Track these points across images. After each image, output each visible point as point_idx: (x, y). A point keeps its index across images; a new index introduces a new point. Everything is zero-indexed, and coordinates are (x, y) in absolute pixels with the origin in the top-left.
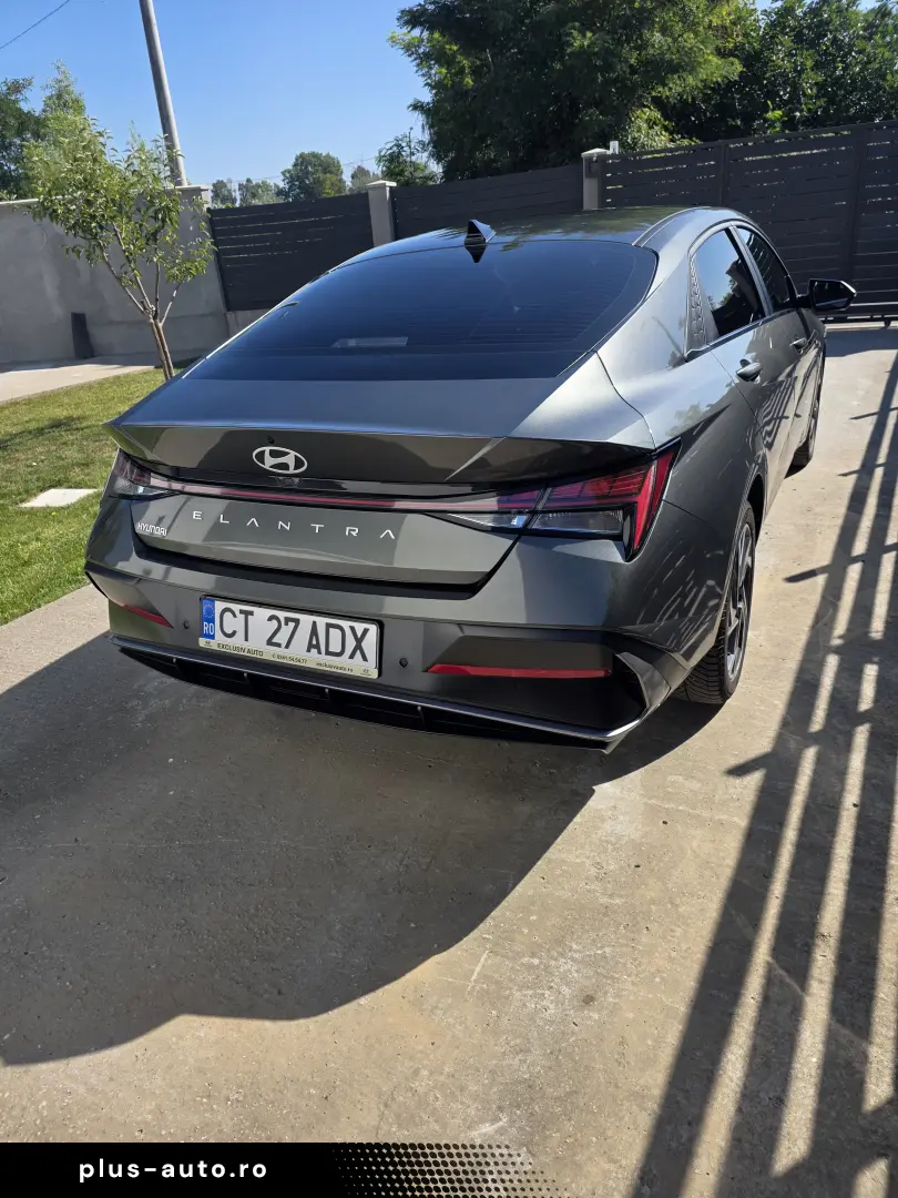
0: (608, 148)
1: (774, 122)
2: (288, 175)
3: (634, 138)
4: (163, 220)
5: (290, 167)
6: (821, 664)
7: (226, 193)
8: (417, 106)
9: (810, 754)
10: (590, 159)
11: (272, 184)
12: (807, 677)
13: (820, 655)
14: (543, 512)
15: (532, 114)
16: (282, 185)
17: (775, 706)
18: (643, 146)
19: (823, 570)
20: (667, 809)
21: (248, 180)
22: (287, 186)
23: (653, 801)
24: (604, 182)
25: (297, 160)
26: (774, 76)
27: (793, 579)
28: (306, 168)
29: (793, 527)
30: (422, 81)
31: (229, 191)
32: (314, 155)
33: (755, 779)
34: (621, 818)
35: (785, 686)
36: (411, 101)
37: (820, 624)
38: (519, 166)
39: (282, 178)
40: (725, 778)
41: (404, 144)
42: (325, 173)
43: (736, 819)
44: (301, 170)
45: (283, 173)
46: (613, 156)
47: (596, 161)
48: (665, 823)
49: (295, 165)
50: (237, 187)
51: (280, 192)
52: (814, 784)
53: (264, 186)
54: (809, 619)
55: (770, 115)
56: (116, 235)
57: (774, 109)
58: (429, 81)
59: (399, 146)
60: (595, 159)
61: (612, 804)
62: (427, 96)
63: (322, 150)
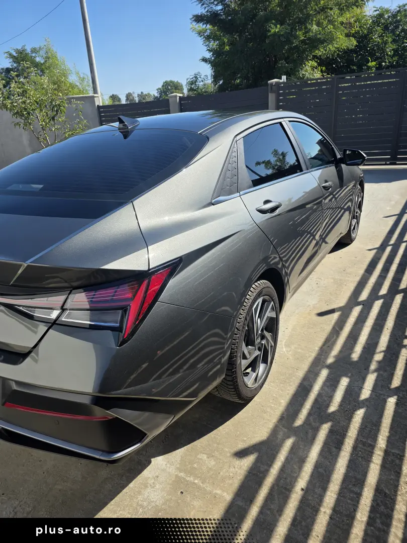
0: (281, 79)
1: (372, 67)
2: (159, 90)
3: (303, 75)
4: (57, 111)
5: (160, 87)
6: (317, 375)
7: (132, 98)
8: (204, 60)
9: (289, 443)
10: (272, 84)
11: (152, 94)
12: (306, 383)
13: (318, 368)
14: (70, 310)
15: (255, 63)
16: (156, 95)
17: (280, 403)
18: (307, 78)
19: (340, 309)
20: (187, 481)
21: (142, 93)
22: (159, 96)
23: (182, 474)
24: (279, 95)
25: (164, 83)
26: (372, 46)
27: (321, 314)
28: (168, 87)
29: (332, 281)
30: (205, 48)
31: (133, 97)
32: (171, 82)
33: (249, 460)
34: (157, 486)
35: (291, 389)
36: (201, 58)
37: (327, 345)
38: (249, 87)
39: (157, 91)
40: (231, 459)
41: (198, 77)
42: (176, 90)
43: (225, 494)
44: (165, 88)
45: (157, 90)
46: (283, 83)
47: (274, 85)
48: (182, 493)
49: (163, 86)
50: (137, 96)
51: (156, 98)
52: (282, 470)
53: (148, 95)
54: (320, 343)
55: (370, 64)
56: (37, 118)
57: (372, 61)
58: (209, 48)
59: (196, 77)
60: (274, 84)
61: (157, 474)
62: (208, 55)
63: (175, 80)
